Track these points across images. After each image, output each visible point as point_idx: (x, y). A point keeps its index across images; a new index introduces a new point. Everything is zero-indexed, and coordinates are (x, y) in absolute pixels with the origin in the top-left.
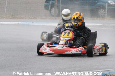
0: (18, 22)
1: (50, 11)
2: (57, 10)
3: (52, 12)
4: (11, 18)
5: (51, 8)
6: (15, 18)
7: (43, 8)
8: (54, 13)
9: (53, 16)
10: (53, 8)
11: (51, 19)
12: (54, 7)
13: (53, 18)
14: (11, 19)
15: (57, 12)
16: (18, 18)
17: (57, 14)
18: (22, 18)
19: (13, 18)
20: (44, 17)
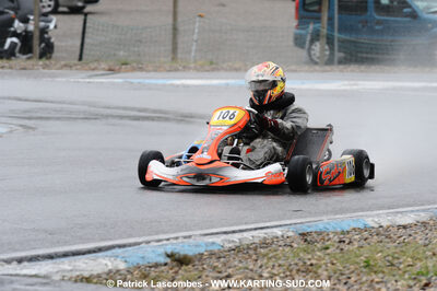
0: (227, 78)
1: (309, 50)
2: (327, 47)
3: (313, 52)
4: (207, 68)
5: (312, 42)
6: (218, 70)
7: (291, 43)
8: (318, 54)
9: (316, 63)
10: (318, 43)
11: (312, 72)
12: (318, 40)
13: (317, 67)
14: (208, 71)
15: (327, 53)
16: (226, 70)
17: (326, 58)
18: (236, 70)
19: (213, 70)
20: (293, 67)
